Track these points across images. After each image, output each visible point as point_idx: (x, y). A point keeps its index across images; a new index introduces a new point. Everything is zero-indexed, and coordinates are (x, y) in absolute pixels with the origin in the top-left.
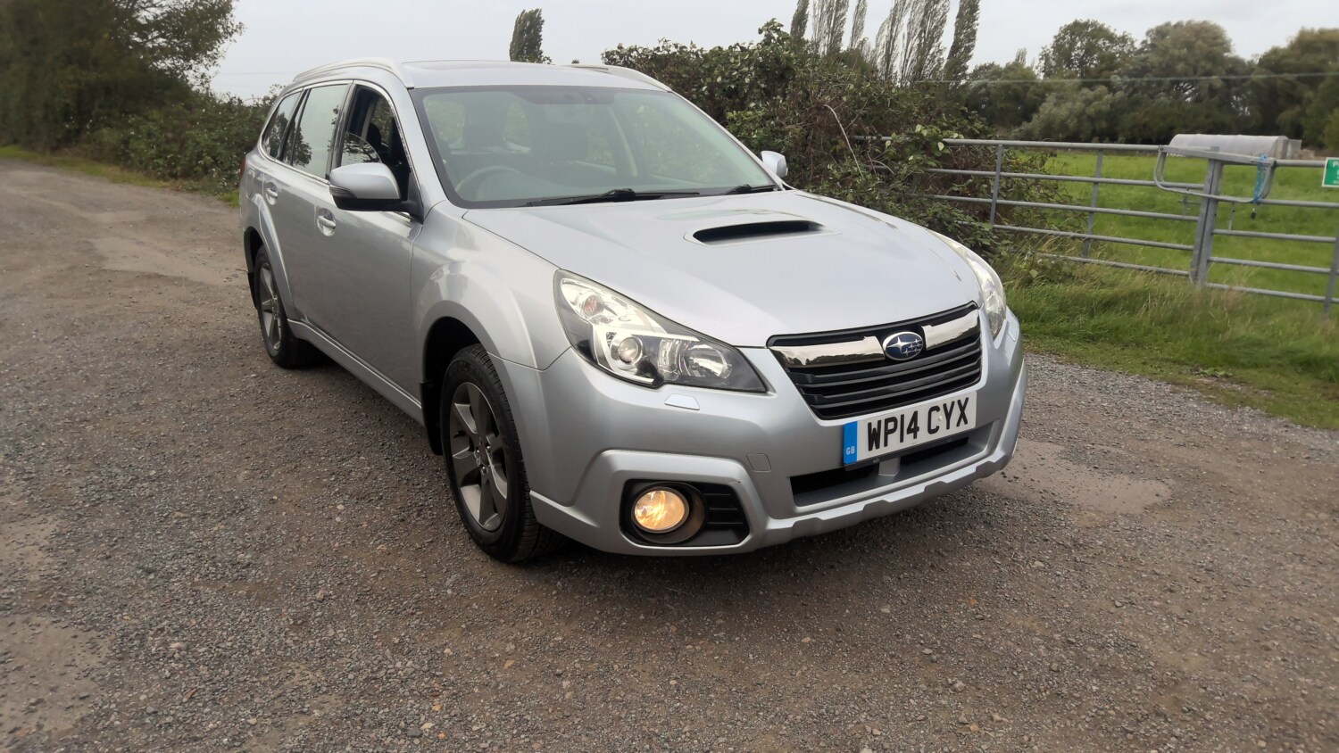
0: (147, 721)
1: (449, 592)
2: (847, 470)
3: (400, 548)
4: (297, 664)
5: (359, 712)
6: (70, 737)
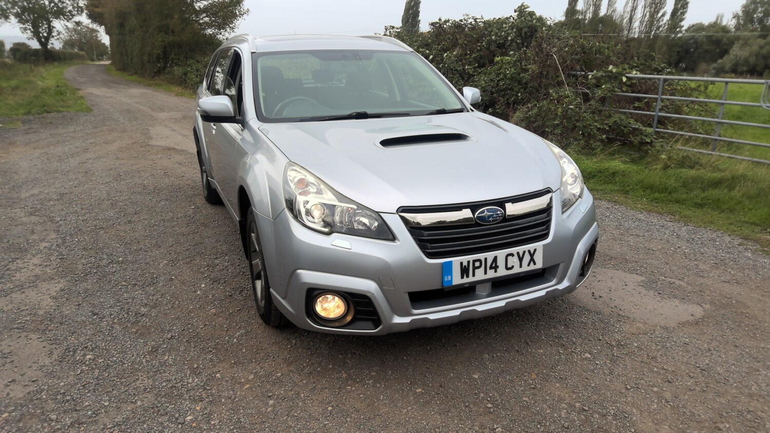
0: (59, 397)
1: (235, 340)
2: (445, 290)
3: (222, 312)
4: (142, 374)
5: (159, 405)
6: (19, 402)
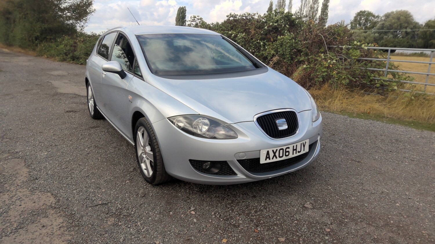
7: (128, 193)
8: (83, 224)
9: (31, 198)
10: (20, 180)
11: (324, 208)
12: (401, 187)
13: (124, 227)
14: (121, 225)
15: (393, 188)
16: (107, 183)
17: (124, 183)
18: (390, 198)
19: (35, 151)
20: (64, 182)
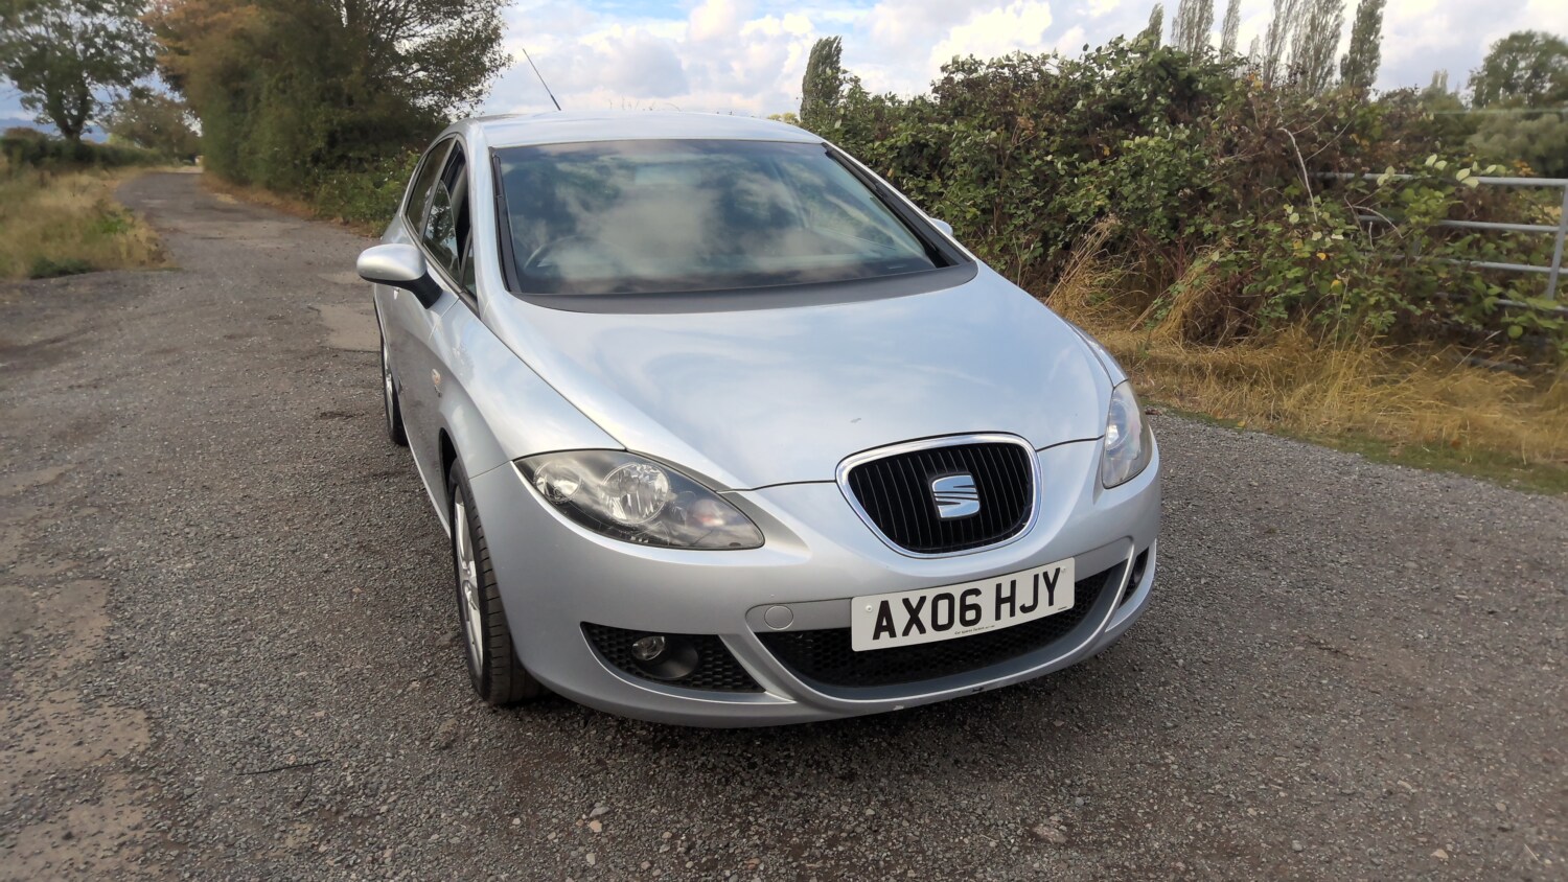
7: (400, 729)
8: (201, 839)
9: (78, 725)
10: (72, 657)
11: (1111, 845)
12: (1482, 773)
13: (331, 863)
14: (324, 854)
15: (1446, 775)
16: (343, 686)
17: (400, 691)
18: (1416, 820)
19: (158, 555)
20: (205, 675)
